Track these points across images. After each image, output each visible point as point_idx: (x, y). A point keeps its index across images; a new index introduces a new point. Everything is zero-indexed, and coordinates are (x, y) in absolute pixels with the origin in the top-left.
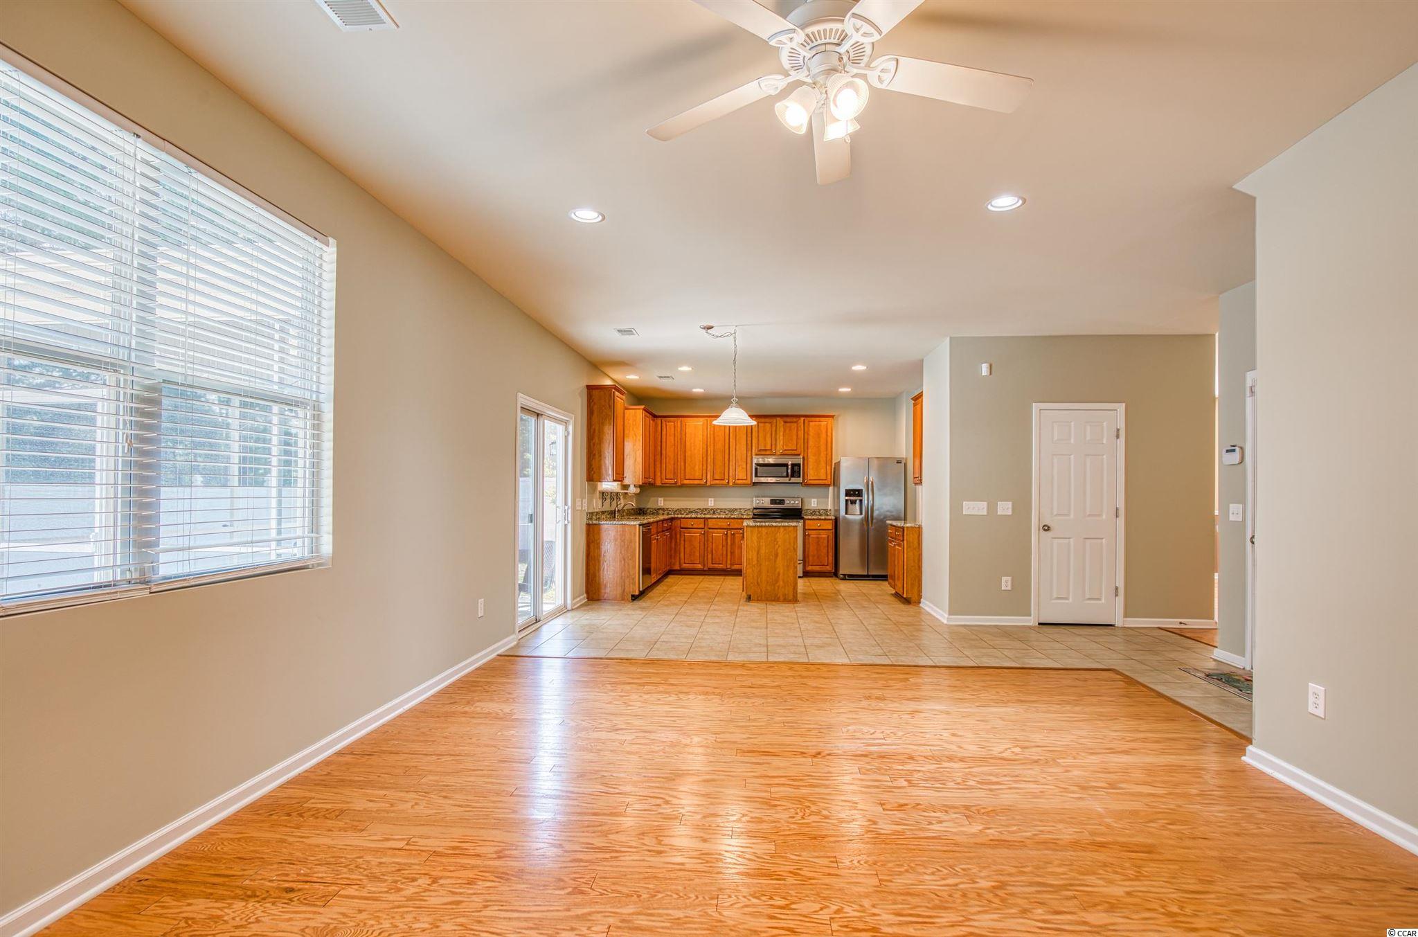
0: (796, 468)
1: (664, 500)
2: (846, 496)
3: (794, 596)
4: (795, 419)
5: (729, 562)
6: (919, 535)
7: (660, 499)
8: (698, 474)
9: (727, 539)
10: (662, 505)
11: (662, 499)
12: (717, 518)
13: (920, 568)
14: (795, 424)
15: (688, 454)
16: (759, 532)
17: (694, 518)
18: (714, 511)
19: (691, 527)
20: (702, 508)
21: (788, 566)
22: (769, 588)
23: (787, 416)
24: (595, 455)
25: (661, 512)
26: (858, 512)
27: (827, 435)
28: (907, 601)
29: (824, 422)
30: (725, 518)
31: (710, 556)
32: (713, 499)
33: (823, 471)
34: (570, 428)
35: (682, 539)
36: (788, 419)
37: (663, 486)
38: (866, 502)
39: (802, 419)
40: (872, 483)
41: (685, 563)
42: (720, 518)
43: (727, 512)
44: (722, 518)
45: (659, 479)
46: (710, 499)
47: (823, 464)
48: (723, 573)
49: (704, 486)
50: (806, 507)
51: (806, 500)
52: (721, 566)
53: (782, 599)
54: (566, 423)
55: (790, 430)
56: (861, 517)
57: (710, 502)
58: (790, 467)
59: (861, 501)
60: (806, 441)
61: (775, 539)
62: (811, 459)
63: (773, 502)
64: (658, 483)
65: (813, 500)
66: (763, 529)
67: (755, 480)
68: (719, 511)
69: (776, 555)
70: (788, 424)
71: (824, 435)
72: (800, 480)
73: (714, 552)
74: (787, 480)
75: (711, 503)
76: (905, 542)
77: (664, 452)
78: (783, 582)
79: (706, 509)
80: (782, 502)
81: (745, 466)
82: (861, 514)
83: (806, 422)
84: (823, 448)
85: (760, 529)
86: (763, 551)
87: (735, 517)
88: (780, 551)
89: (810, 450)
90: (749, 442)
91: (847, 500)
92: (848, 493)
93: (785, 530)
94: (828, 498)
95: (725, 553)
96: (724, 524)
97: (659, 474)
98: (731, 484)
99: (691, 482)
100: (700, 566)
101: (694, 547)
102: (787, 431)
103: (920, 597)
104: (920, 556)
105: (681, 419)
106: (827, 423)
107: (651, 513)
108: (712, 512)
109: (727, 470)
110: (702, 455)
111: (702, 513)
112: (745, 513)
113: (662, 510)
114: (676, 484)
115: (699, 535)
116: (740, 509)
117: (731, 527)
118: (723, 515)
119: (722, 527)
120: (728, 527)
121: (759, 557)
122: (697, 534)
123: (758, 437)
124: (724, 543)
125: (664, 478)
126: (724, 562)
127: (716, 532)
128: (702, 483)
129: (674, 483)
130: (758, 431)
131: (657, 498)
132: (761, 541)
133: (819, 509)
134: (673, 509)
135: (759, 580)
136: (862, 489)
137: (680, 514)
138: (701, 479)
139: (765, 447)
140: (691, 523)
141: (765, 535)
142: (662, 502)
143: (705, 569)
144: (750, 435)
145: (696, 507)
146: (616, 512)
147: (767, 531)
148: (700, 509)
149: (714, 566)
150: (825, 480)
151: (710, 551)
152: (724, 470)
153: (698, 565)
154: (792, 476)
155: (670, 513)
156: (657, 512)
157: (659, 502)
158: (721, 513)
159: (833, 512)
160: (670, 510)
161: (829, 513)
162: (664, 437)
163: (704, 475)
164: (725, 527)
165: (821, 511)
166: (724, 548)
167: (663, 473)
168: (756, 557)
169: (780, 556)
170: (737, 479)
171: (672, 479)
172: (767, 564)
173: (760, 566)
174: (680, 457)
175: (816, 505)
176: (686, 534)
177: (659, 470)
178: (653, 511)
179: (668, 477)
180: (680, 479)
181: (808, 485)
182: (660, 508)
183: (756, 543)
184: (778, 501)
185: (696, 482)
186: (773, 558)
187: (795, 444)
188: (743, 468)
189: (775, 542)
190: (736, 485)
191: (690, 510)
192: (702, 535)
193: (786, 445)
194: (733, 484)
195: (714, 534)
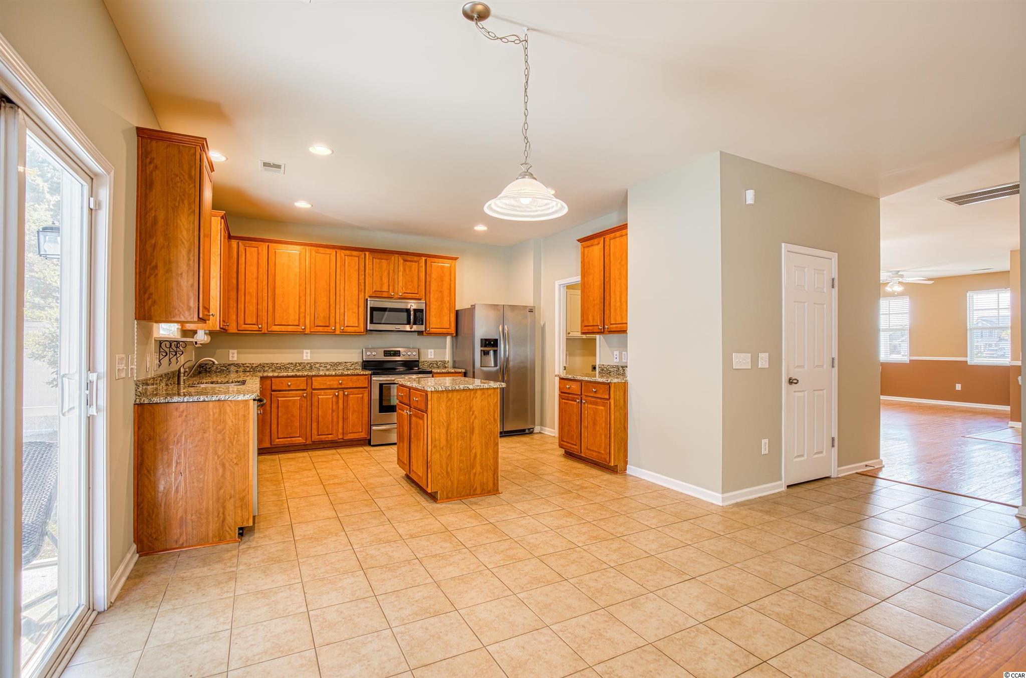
0: (418, 314)
1: (238, 353)
2: (481, 346)
3: (494, 483)
4: (416, 258)
5: (340, 431)
6: (625, 393)
7: (231, 351)
8: (293, 317)
9: (337, 402)
10: (235, 359)
11: (235, 351)
12: (325, 376)
13: (625, 429)
14: (417, 264)
15: (279, 291)
16: (449, 400)
17: (292, 376)
18: (311, 366)
19: (288, 388)
20: (294, 362)
21: (487, 444)
22: (462, 478)
23: (407, 254)
25: (233, 368)
26: (493, 365)
27: (451, 280)
28: (613, 470)
29: (447, 264)
30: (336, 375)
31: (315, 425)
32: (309, 351)
33: (446, 318)
35: (274, 405)
36: (409, 258)
37: (240, 334)
38: (502, 352)
39: (424, 258)
40: (508, 332)
41: (278, 438)
42: (329, 376)
44: (332, 376)
45: (234, 324)
46: (305, 351)
47: (446, 311)
48: (332, 445)
49: (303, 333)
51: (422, 351)
52: (330, 438)
53: (478, 491)
54: (92, 178)
55: (410, 270)
56: (495, 369)
57: (305, 355)
58: (412, 313)
59: (495, 352)
60: (427, 283)
61: (471, 408)
62: (434, 306)
63: (387, 353)
64: (233, 329)
65: (429, 350)
67: (370, 327)
68: (317, 366)
69: (472, 431)
70: (408, 263)
71: (447, 279)
72: (422, 328)
73: (320, 419)
74: (408, 328)
75: (307, 356)
76: (612, 401)
77: (241, 287)
78: (481, 465)
79: (300, 364)
80: (398, 353)
81: (356, 310)
82: (496, 365)
83: (428, 263)
84: (446, 293)
85: (450, 395)
86: (454, 426)
87: (349, 372)
88: (477, 424)
89: (432, 295)
90: (362, 281)
91: (481, 350)
92: (483, 343)
93: (483, 394)
94: (446, 348)
95: (335, 419)
96: (334, 383)
97: (234, 317)
98: (338, 332)
99: (283, 328)
100: (300, 440)
101: (293, 416)
102: (407, 271)
103: (626, 463)
104: (626, 415)
105: (267, 244)
106: (451, 266)
107: (218, 371)
108: (308, 367)
109: (332, 315)
110: (299, 293)
111: (294, 369)
112: (352, 368)
113: (235, 366)
114: (261, 331)
115: (299, 398)
116: (346, 362)
117: (343, 386)
118: (323, 370)
119: (332, 387)
120: (340, 386)
121: (449, 434)
122: (295, 398)
123: (373, 275)
124: (334, 407)
125: (242, 322)
126: (334, 432)
127: (322, 394)
128: (299, 330)
129: (258, 329)
130: (373, 269)
131: (227, 350)
132: (452, 412)
133: (436, 361)
134: (253, 364)
135: (449, 469)
136: (497, 338)
137: (264, 371)
138: (298, 326)
139: (381, 288)
140: (289, 384)
141: (457, 403)
142: (236, 355)
143: (308, 443)
144: (363, 273)
145: (286, 362)
146: (182, 375)
147: (459, 397)
148: (292, 364)
149: (321, 438)
150: (449, 329)
151: (315, 419)
152: (329, 315)
153: (298, 438)
154: (415, 323)
155: (248, 369)
156: (228, 369)
157: (231, 355)
158: (321, 369)
159: (450, 364)
160: (248, 367)
161: (446, 366)
162: (242, 267)
163: (302, 320)
164: (336, 387)
165: (439, 363)
166: (334, 414)
167: (241, 315)
168: (445, 435)
169: (476, 431)
170: (347, 326)
171: (254, 324)
172: (459, 444)
173: (451, 447)
174: (266, 295)
175: (433, 357)
176: (279, 399)
177: (233, 311)
178: (222, 368)
179: (248, 321)
180: (266, 324)
181: (430, 334)
182: (232, 364)
183: (445, 416)
184: (392, 352)
185: (290, 328)
186: (468, 434)
187: (416, 287)
188: (354, 313)
189: (470, 411)
190: (344, 334)
191: (278, 366)
192: (303, 399)
193: (405, 287)
194: (341, 332)
195: (320, 397)
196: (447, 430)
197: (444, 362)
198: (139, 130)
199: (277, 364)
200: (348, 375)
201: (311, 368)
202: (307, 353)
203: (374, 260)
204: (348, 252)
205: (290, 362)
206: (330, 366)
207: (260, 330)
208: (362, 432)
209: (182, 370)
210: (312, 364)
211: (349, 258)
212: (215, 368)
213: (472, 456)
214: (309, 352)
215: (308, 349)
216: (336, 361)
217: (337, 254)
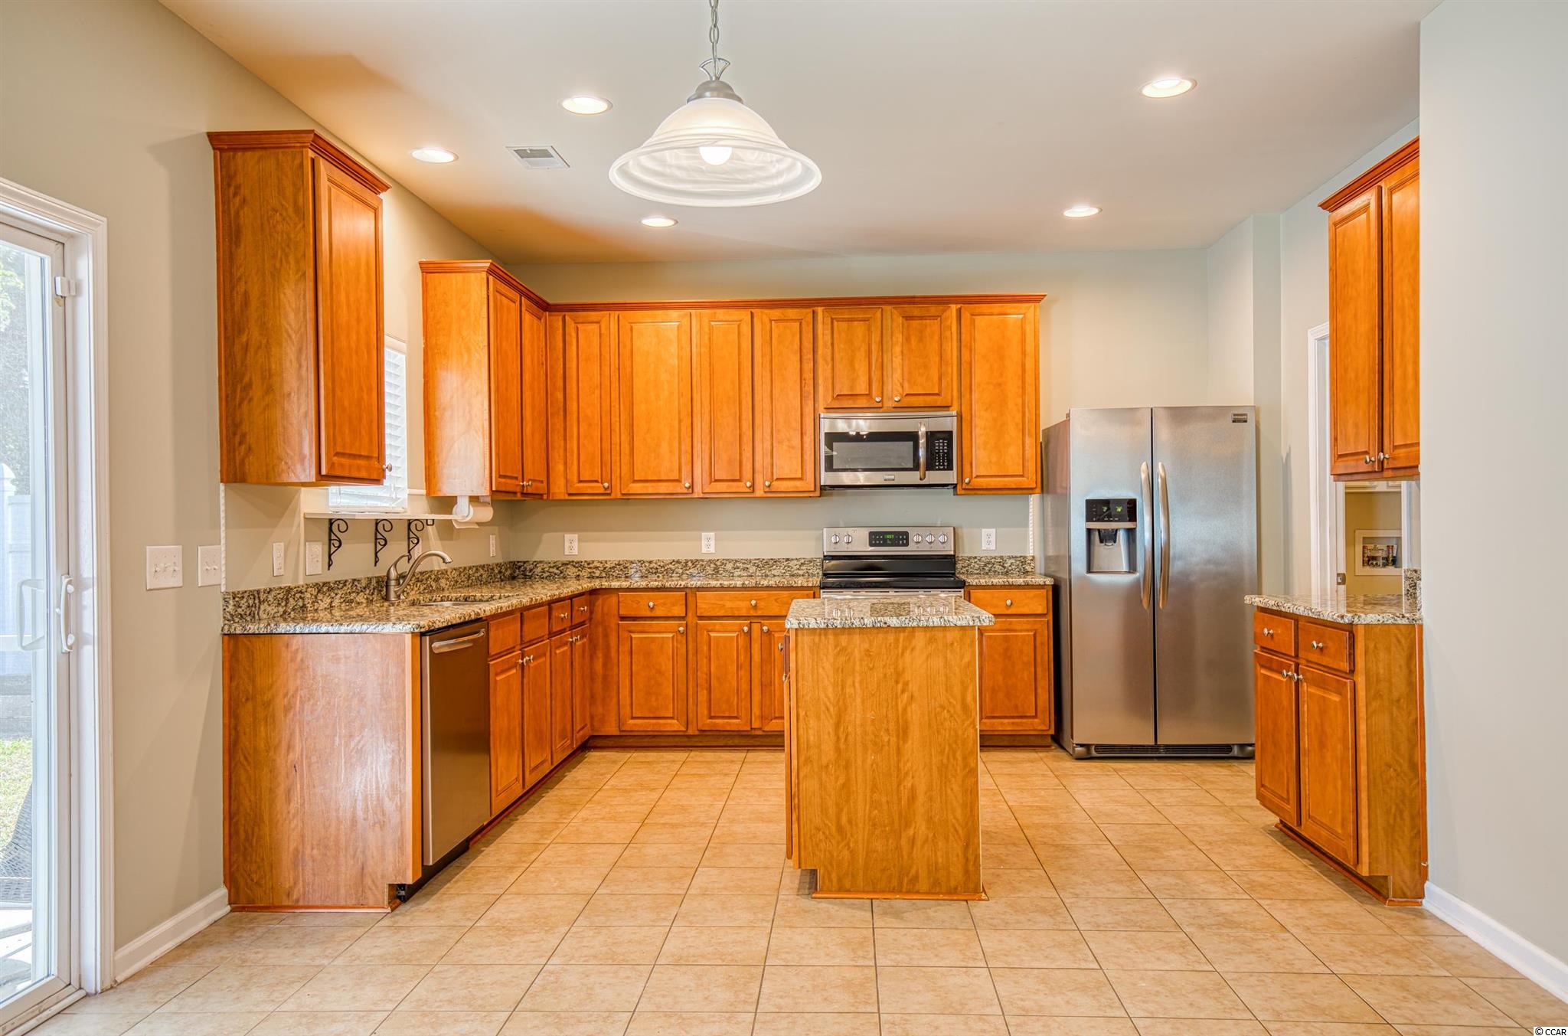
0: (940, 445)
1: (580, 540)
2: (1089, 519)
3: (966, 872)
4: (933, 310)
5: (756, 711)
6: (1410, 657)
7: (568, 536)
8: (668, 467)
9: (749, 649)
10: (575, 552)
11: (575, 536)
12: (722, 588)
13: (1416, 769)
14: (937, 322)
15: (639, 410)
16: (842, 651)
17: (657, 589)
18: (716, 567)
19: (648, 614)
20: (682, 558)
21: (943, 768)
22: (878, 845)
23: (912, 300)
24: (249, 385)
25: (571, 571)
26: (1125, 567)
27: (1024, 353)
28: (1374, 889)
29: (1014, 315)
30: (744, 588)
31: (703, 696)
32: (712, 535)
33: (1013, 451)
34: (85, 268)
35: (625, 648)
36: (916, 311)
37: (574, 500)
38: (1148, 535)
39: (954, 307)
40: (1164, 481)
41: (633, 718)
42: (732, 588)
43: (752, 569)
44: (735, 588)
45: (562, 482)
46: (704, 534)
47: (1013, 432)
48: (743, 742)
49: (686, 499)
50: (965, 552)
51: (965, 533)
52: (734, 724)
53: (923, 884)
54: (62, 244)
55: (921, 339)
56: (1132, 577)
57: (704, 543)
58: (922, 441)
59: (1131, 532)
60: (965, 366)
61: (899, 675)
62: (982, 420)
63: (876, 538)
64: (559, 491)
65: (984, 531)
66: (857, 638)
67: (826, 478)
68: (729, 566)
69: (903, 732)
70: (915, 323)
71: (1014, 354)
72: (951, 477)
73: (714, 682)
74: (913, 477)
75: (708, 545)
76: (1361, 679)
77: (572, 406)
78: (930, 820)
79: (694, 563)
80: (902, 538)
81: (796, 442)
82: (1132, 568)
83: (966, 315)
84: (1012, 387)
85: (844, 640)
86: (856, 715)
87: (772, 583)
88: (915, 714)
89: (975, 396)
90: (808, 375)
91: (1089, 531)
92: (1097, 509)
93: (931, 640)
94: (1026, 525)
95: (744, 686)
96: (742, 604)
97: (561, 467)
98: (759, 493)
99: (650, 488)
100: (675, 725)
101: (659, 672)
102: (914, 341)
103: (1423, 875)
104: (1417, 727)
105: (617, 313)
106: (1024, 317)
107: (545, 575)
108: (710, 570)
109: (747, 454)
110: (679, 413)
111: (683, 573)
112: (801, 572)
113: (574, 566)
114: (609, 494)
115: (671, 635)
116: (788, 560)
117: (759, 613)
118: (740, 576)
119: (737, 614)
120: (752, 613)
121: (842, 736)
122: (665, 635)
123: (833, 359)
124: (742, 658)
125: (575, 479)
126: (743, 713)
127: (717, 628)
128: (680, 491)
129: (602, 491)
130: (832, 344)
131: (560, 534)
132: (849, 682)
133: (1001, 557)
134: (606, 562)
135: (845, 818)
136: (1134, 497)
137: (627, 577)
138: (678, 481)
139: (852, 388)
140: (651, 604)
141: (861, 660)
142: (576, 544)
143: (690, 732)
144: (811, 356)
145: (668, 558)
146: (393, 583)
147: (866, 646)
148: (678, 562)
149: (715, 724)
150: (1027, 475)
151: (704, 682)
152: (740, 454)
153: (669, 721)
154: (930, 467)
155: (597, 573)
156: (561, 573)
157: (567, 544)
158: (736, 574)
159: (1039, 566)
160: (597, 568)
161: (1028, 568)
162: (572, 365)
163: (686, 470)
164: (744, 613)
165: (1009, 562)
166: (742, 673)
167: (572, 463)
168: (833, 737)
169: (915, 732)
170: (777, 479)
171: (596, 481)
172: (869, 762)
173: (847, 766)
174: (618, 419)
175: (993, 547)
176: (634, 636)
177: (559, 456)
178: (551, 570)
179: (585, 476)
180: (618, 481)
181: (973, 491)
182: (570, 562)
183: (830, 689)
184: (889, 537)
185: (663, 488)
186: (894, 739)
187: (936, 379)
188: (793, 448)
189: (897, 682)
190: (773, 497)
191: (652, 566)
192: (679, 637)
193: (909, 382)
194: (765, 492)
195: (712, 634)
196: (838, 724)
197: (1023, 560)
198: (213, 137)
199: (650, 562)
200: (769, 588)
201: (716, 570)
202: (709, 539)
203: (835, 323)
204: (776, 313)
205: (676, 559)
206: (754, 568)
207: (608, 492)
209: (393, 574)
210: (718, 563)
211: (781, 325)
212: (539, 569)
213: (905, 794)
214: (713, 538)
215: (711, 531)
216: (767, 557)
217: (755, 319)
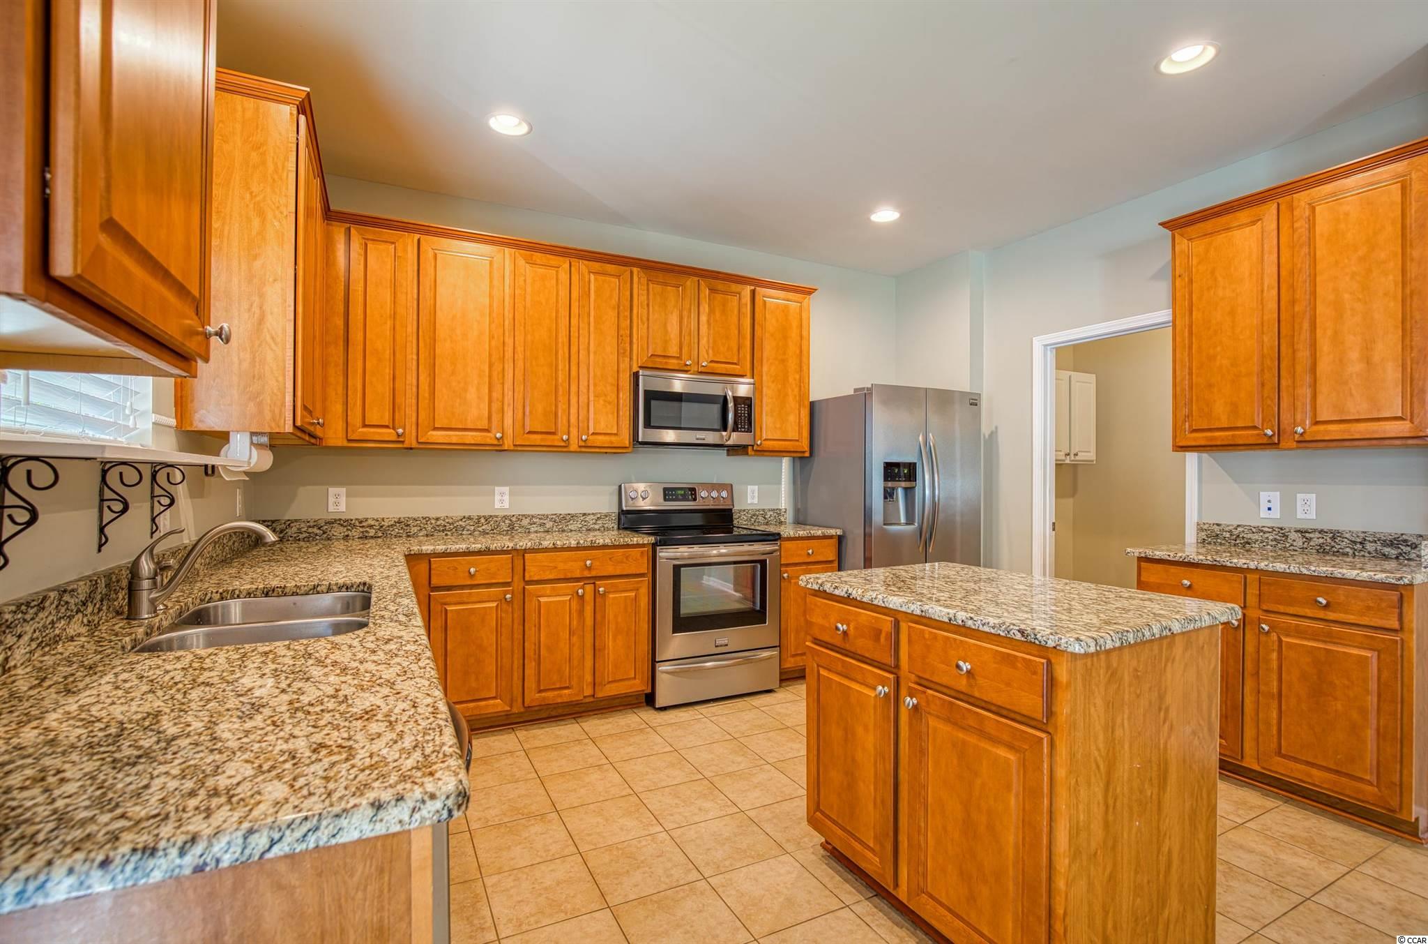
0: (742, 408)
1: (348, 496)
2: (886, 479)
4: (733, 287)
5: (589, 678)
7: (332, 490)
8: (474, 408)
9: (581, 612)
10: (343, 508)
11: (342, 491)
12: (555, 549)
14: (735, 299)
15: (443, 348)
17: (479, 553)
18: (512, 524)
19: (469, 582)
20: (474, 514)
21: (1192, 817)
23: (718, 276)
25: (336, 531)
26: (903, 520)
27: (801, 336)
28: (1406, 831)
29: (793, 303)
30: (578, 548)
31: (530, 668)
32: (506, 489)
33: (792, 418)
36: (720, 285)
37: (355, 450)
38: (928, 493)
39: (749, 288)
40: (934, 448)
42: (563, 549)
43: (549, 525)
44: (570, 549)
45: (339, 426)
46: (497, 489)
47: (792, 403)
49: (498, 449)
50: (736, 507)
51: (737, 489)
52: (566, 695)
55: (724, 312)
56: (912, 528)
57: (497, 498)
58: (731, 405)
59: (909, 492)
60: (756, 341)
61: (1161, 698)
62: (769, 392)
63: (669, 493)
64: (334, 435)
65: (750, 488)
67: (642, 435)
68: (525, 522)
69: (1164, 778)
70: (719, 297)
71: (794, 334)
72: (748, 438)
73: (543, 652)
74: (719, 438)
75: (502, 501)
77: (356, 336)
79: (488, 518)
80: (692, 492)
81: (613, 397)
82: (910, 521)
83: (757, 297)
84: (792, 364)
85: (1114, 659)
86: (1124, 767)
89: (765, 369)
90: (625, 333)
91: (886, 490)
92: (891, 470)
93: (1188, 645)
94: (780, 483)
95: (576, 652)
96: (573, 564)
97: (339, 408)
98: (574, 447)
99: (454, 437)
100: (497, 705)
101: (479, 647)
102: (718, 314)
105: (417, 236)
106: (801, 306)
107: (301, 536)
108: (504, 526)
109: (562, 406)
110: (490, 355)
111: (474, 530)
112: (597, 527)
113: (342, 525)
114: (403, 442)
115: (494, 604)
116: (584, 514)
117: (594, 573)
118: (536, 532)
119: (569, 576)
120: (587, 574)
121: (1111, 802)
122: (486, 604)
123: (648, 320)
124: (575, 623)
125: (358, 422)
126: (574, 683)
127: (548, 592)
128: (489, 441)
129: (394, 438)
130: (648, 305)
131: (324, 487)
132: (1119, 721)
133: (763, 510)
134: (383, 520)
135: (1110, 925)
136: (915, 461)
137: (409, 536)
138: (488, 431)
139: (664, 349)
140: (472, 570)
141: (1130, 686)
142: (343, 500)
143: (515, 710)
144: (628, 313)
145: (461, 514)
146: (146, 584)
147: (1135, 663)
148: (470, 518)
149: (544, 698)
150: (798, 441)
151: (532, 653)
152: (556, 406)
153: (492, 702)
154: (735, 429)
155: (372, 532)
156: (324, 533)
157: (331, 500)
158: (532, 530)
159: (789, 517)
160: (371, 526)
161: (783, 519)
163: (495, 418)
164: (578, 575)
165: (769, 514)
166: (575, 639)
167: (355, 404)
168: (1102, 808)
169: (1173, 777)
170: (593, 434)
171: (387, 427)
172: (1134, 831)
173: (1114, 848)
174: (415, 357)
175: (756, 501)
176: (449, 608)
177: (336, 394)
178: (310, 530)
179: (373, 418)
180: (414, 427)
181: (762, 452)
182: (336, 520)
183: (1101, 737)
184: (679, 492)
185: (470, 437)
186: (1155, 791)
187: (735, 350)
188: (610, 403)
189: (1160, 709)
190: (587, 449)
191: (438, 523)
192: (505, 606)
193: (713, 349)
194: (580, 447)
195: (542, 600)
196: (1108, 784)
197: (778, 512)
199: (437, 519)
200: (605, 547)
201: (512, 527)
202: (502, 494)
203: (651, 286)
204: (596, 266)
205: (467, 515)
206: (551, 523)
207: (401, 439)
208: (635, 678)
210: (514, 519)
211: (601, 278)
212: (294, 529)
213: (1163, 859)
214: (507, 493)
215: (505, 486)
216: (563, 512)
217: (573, 269)
